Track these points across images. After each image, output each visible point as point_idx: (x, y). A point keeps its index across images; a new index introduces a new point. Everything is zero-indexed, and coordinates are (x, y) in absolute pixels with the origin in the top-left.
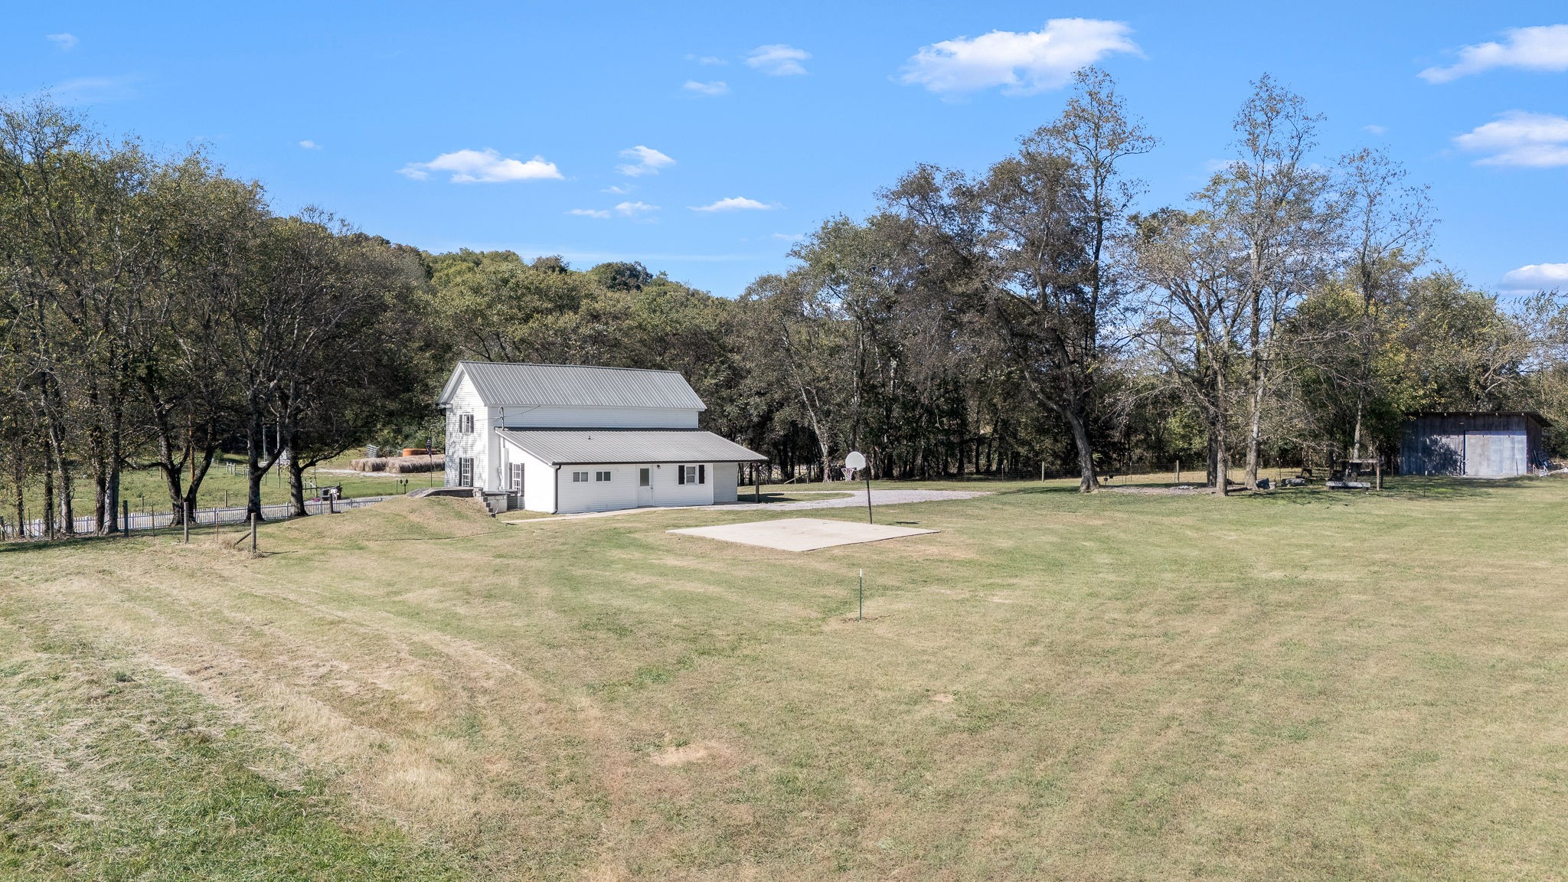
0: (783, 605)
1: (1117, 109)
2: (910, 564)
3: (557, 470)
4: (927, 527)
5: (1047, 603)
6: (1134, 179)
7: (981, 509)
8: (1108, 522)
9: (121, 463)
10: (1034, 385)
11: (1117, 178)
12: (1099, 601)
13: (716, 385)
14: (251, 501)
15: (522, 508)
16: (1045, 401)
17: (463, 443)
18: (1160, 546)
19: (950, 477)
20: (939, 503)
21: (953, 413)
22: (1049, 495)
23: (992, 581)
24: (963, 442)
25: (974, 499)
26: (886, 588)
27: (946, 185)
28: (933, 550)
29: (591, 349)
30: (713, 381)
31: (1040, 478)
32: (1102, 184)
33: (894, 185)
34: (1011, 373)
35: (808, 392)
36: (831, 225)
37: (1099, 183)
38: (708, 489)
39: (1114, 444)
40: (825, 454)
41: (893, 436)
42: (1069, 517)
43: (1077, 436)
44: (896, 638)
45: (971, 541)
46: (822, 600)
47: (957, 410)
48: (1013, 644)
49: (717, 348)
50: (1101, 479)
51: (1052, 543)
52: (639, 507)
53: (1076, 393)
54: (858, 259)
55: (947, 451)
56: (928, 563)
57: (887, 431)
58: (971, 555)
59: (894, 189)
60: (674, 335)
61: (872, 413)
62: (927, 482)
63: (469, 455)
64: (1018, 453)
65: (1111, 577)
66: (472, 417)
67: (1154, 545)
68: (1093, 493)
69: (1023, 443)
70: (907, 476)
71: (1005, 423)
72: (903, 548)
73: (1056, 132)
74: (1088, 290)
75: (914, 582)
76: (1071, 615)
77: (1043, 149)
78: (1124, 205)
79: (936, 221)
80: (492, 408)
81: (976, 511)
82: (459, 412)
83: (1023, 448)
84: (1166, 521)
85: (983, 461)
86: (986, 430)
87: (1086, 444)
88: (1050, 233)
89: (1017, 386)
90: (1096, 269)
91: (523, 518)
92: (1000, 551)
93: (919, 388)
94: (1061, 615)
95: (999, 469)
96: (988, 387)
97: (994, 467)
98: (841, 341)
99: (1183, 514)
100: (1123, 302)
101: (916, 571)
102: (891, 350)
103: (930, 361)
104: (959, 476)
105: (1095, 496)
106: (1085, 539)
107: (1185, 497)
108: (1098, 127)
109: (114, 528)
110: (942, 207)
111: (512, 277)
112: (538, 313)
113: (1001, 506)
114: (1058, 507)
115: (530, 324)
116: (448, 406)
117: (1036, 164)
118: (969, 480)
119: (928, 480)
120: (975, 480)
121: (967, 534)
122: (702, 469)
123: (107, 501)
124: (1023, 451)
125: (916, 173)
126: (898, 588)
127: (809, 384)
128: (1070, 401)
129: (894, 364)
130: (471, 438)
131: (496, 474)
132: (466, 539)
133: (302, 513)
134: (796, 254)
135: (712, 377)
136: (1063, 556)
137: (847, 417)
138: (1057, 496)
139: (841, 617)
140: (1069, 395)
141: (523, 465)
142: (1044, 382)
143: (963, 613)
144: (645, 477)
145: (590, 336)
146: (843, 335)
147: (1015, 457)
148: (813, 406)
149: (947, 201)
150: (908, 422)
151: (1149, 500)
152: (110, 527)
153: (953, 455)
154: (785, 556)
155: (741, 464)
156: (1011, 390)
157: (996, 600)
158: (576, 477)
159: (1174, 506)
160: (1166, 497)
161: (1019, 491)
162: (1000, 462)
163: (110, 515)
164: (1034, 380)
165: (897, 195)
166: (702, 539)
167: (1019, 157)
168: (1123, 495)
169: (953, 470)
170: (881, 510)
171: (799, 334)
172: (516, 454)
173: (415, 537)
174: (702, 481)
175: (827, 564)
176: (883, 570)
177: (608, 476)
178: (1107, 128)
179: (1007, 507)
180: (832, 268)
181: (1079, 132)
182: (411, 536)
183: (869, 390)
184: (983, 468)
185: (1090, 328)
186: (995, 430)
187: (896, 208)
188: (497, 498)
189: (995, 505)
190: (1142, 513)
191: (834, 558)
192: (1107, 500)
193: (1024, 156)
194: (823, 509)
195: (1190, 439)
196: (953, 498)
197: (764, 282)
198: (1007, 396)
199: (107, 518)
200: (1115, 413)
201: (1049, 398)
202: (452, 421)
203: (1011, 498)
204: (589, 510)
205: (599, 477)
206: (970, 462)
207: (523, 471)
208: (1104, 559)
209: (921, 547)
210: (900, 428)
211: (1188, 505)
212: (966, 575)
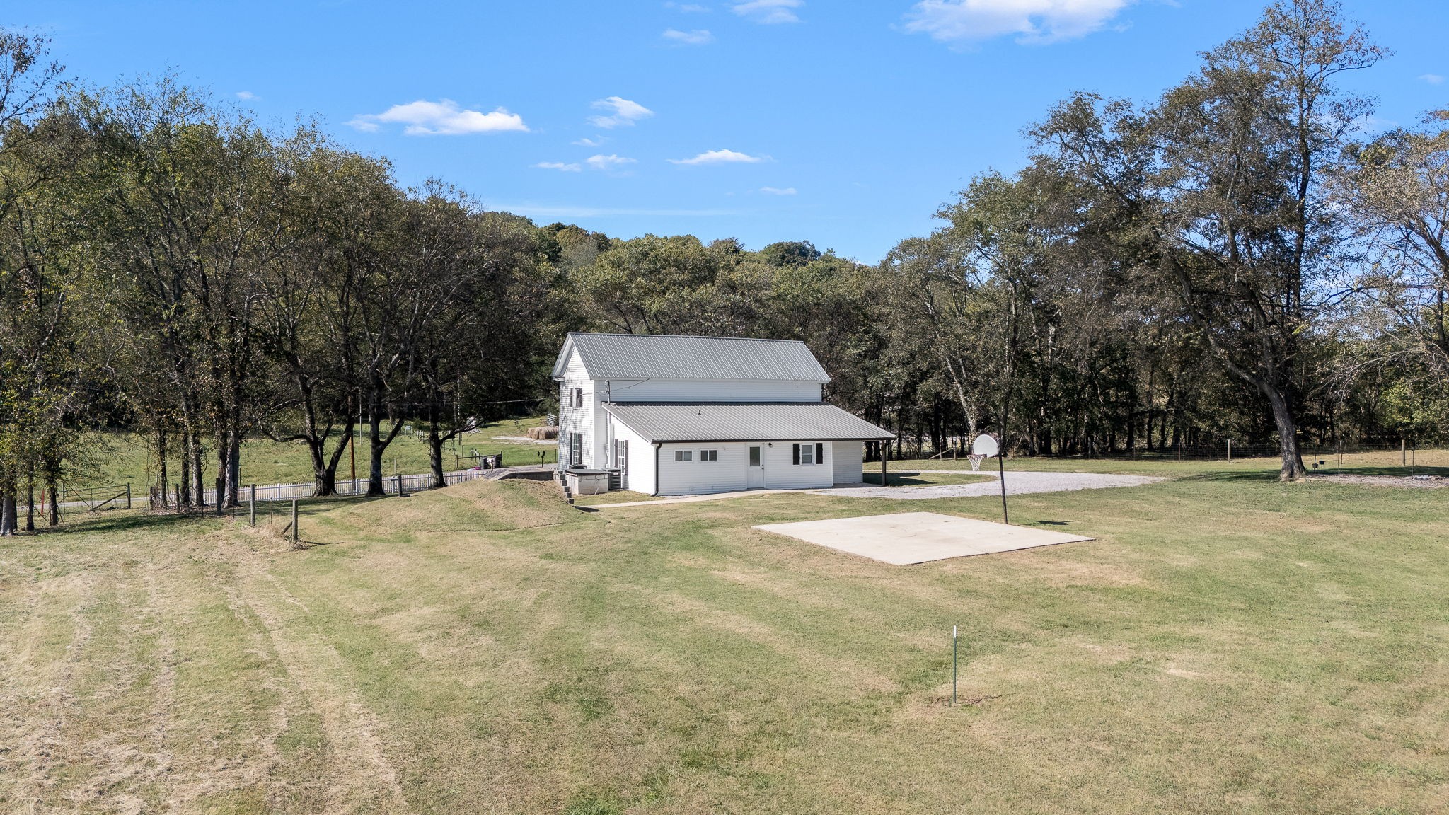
0: (848, 665)
1: (1330, 16)
2: (1047, 593)
3: (657, 449)
4: (1079, 531)
5: (1256, 685)
6: (1353, 98)
7: (1152, 502)
8: (1328, 528)
9: (239, 437)
10: (1220, 351)
11: (1329, 99)
12: (1344, 683)
13: (859, 354)
14: (373, 475)
15: (625, 488)
16: (1235, 370)
17: (573, 418)
18: (1415, 572)
19: (1117, 454)
20: (1100, 492)
21: (1120, 385)
22: (1240, 485)
23: (1164, 629)
24: (1132, 416)
25: (1145, 488)
26: (1006, 636)
27: (1109, 117)
28: (1082, 570)
29: (726, 320)
30: (856, 351)
31: (1225, 457)
32: (1309, 108)
33: (1044, 118)
34: (1189, 338)
35: (954, 362)
36: (980, 181)
37: (1305, 106)
38: (826, 470)
39: (1313, 417)
40: (973, 428)
41: (1050, 409)
42: (1270, 519)
43: (1276, 413)
44: (1002, 749)
45: (1136, 556)
46: (906, 656)
47: (1126, 382)
48: (1203, 781)
49: (861, 318)
50: (1308, 461)
51: (1252, 563)
52: (749, 489)
53: (1275, 361)
54: (1008, 215)
55: (1113, 426)
56: (1073, 592)
57: (1044, 403)
58: (1136, 580)
59: (1043, 123)
60: (815, 305)
61: (1026, 384)
62: (1090, 461)
63: (578, 431)
64: (1198, 429)
65: (1353, 630)
66: (581, 390)
67: (1406, 569)
68: (1298, 481)
69: (1202, 416)
70: (1067, 453)
71: (1183, 395)
72: (1041, 566)
73: (1249, 46)
74: (1290, 237)
75: (1048, 626)
76: (1301, 713)
77: (1233, 65)
78: (1339, 132)
79: (1096, 159)
80: (598, 381)
81: (1146, 507)
82: (570, 386)
83: (1204, 422)
84: (1413, 528)
85: (1156, 435)
86: (1161, 401)
87: (1289, 422)
88: (1241, 166)
89: (1199, 352)
90: (1302, 209)
91: (624, 500)
92: (1178, 574)
93: (1076, 355)
94: (1282, 712)
95: (1174, 446)
96: (1162, 354)
97: (1169, 442)
98: (990, 306)
99: (1432, 517)
100: (1336, 251)
101: (1053, 605)
102: (1048, 314)
103: (1089, 322)
104: (1127, 454)
105: (1302, 486)
106: (1301, 557)
107: (1427, 491)
108: (1303, 38)
109: (234, 502)
110: (1103, 142)
111: (652, 250)
112: (674, 285)
113: (1177, 499)
114: (1253, 502)
115: (667, 296)
116: (560, 380)
117: (1223, 84)
118: (1139, 458)
119: (1092, 457)
120: (1146, 458)
121: (1131, 543)
122: (819, 447)
123: (227, 475)
124: (1204, 426)
125: (1070, 102)
126: (1025, 637)
127: (955, 353)
128: (1266, 370)
129: (1052, 330)
130: (580, 412)
131: (603, 451)
132: (528, 531)
133: (441, 484)
134: (942, 215)
135: (855, 347)
136: (1269, 585)
137: (996, 389)
138: (1250, 486)
139: (926, 694)
140: (1267, 364)
141: (627, 442)
142: (1233, 348)
143: (1118, 697)
144: (755, 456)
145: (726, 307)
146: (995, 301)
147: (1195, 433)
148: (959, 375)
149: (1109, 136)
150: (1068, 393)
151: (1376, 494)
152: (229, 501)
153: (1121, 430)
154: (880, 573)
155: (869, 443)
156: (1191, 356)
157: (1173, 670)
158: (679, 456)
159: (1415, 504)
160: (1400, 491)
161: (1200, 477)
162: (1176, 439)
163: (231, 490)
164: (1220, 345)
165: (1049, 131)
166: (788, 541)
167: (1199, 75)
168: (1339, 486)
169: (1122, 445)
170: (1024, 502)
171: (943, 298)
172: (621, 431)
173: (472, 527)
174: (820, 460)
175: (931, 590)
176: (1007, 603)
177: (713, 455)
178: (1315, 40)
179: (1185, 501)
180: (979, 225)
181: (1279, 46)
182: (468, 527)
183: (1022, 359)
184: (1156, 444)
185: (1293, 283)
186: (1170, 403)
187: (1046, 146)
188: (598, 477)
189: (1171, 498)
190: (1373, 514)
191: (942, 580)
192: (1319, 493)
193: (1207, 74)
194: (952, 500)
195: (1411, 413)
196: (1119, 485)
197: (907, 246)
198: (1184, 364)
199: (227, 492)
200: (1330, 385)
201: (1240, 367)
202: (565, 393)
203: (1191, 487)
204: (692, 492)
205: (704, 456)
206: (1141, 436)
207: (627, 448)
208: (1332, 592)
209: (1066, 564)
210: (1058, 400)
211: (1436, 503)
212: (1127, 614)
